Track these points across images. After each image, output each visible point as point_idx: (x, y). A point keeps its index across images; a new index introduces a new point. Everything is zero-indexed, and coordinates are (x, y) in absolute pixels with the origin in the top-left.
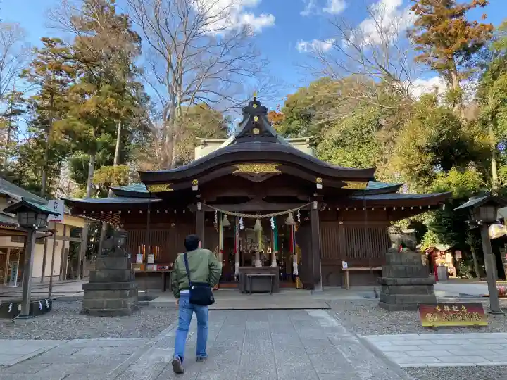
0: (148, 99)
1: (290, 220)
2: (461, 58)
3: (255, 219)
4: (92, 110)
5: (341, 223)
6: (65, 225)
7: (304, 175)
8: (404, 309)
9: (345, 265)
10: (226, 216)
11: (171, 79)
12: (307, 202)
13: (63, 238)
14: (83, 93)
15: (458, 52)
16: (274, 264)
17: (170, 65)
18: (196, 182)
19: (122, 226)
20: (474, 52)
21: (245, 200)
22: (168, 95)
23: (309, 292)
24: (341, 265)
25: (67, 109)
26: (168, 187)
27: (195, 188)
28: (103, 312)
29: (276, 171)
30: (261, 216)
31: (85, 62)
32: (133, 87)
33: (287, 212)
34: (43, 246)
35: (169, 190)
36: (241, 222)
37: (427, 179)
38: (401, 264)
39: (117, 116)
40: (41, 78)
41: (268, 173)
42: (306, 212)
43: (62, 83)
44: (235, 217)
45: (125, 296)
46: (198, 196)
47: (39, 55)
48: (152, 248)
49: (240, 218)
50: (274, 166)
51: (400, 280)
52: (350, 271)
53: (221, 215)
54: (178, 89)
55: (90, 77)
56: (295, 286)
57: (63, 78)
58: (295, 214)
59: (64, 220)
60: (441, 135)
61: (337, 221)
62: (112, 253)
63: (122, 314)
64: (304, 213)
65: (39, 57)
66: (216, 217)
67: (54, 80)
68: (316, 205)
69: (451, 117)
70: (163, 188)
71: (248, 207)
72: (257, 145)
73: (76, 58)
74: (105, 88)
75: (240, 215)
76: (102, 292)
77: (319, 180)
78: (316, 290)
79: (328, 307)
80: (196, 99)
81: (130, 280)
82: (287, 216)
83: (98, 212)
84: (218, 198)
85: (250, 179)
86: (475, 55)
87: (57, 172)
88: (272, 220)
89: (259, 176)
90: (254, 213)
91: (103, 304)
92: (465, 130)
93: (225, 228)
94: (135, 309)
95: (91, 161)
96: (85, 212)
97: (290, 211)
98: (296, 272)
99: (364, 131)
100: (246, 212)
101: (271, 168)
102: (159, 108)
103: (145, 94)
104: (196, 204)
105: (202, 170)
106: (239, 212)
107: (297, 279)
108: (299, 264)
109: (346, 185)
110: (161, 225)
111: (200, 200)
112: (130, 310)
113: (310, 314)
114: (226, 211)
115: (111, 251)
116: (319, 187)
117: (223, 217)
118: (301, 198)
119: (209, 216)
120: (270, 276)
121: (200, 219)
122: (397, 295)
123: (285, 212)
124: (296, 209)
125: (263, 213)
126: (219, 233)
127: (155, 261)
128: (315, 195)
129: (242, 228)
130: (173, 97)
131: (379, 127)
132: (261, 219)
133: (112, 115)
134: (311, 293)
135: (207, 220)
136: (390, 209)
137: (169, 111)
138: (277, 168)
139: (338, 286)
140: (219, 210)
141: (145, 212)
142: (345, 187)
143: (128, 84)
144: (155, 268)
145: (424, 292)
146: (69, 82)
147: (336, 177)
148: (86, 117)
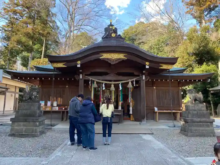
0: (58, 28)
1: (130, 85)
2: (207, 13)
3: (111, 84)
4: (30, 31)
5: (155, 88)
6: (16, 86)
7: (139, 60)
8: (197, 136)
9: (156, 109)
10: (95, 82)
11: (70, 19)
12: (139, 76)
13: (15, 93)
14: (26, 23)
15: (205, 10)
16: (120, 108)
17: (69, 11)
18: (79, 62)
19: (40, 86)
20: (213, 10)
21: (106, 74)
22: (68, 27)
23: (138, 123)
24: (154, 109)
25: (18, 31)
26: (64, 65)
27: (79, 66)
28: (22, 135)
29: (124, 58)
30: (114, 83)
31: (28, 8)
32: (51, 22)
33: (129, 81)
34: (4, 96)
35: (64, 66)
36: (104, 86)
37: (191, 69)
38: (195, 110)
39: (43, 35)
40: (7, 16)
41: (119, 59)
42: (139, 81)
43: (17, 19)
44: (100, 83)
45: (36, 126)
46: (81, 71)
47: (6, 5)
48: (57, 98)
49: (103, 83)
50: (123, 55)
51: (195, 119)
52: (159, 113)
53: (93, 82)
54: (73, 23)
55: (30, 15)
56: (130, 119)
57: (17, 17)
58: (132, 82)
59: (3, 81)
60: (200, 47)
61: (153, 86)
62: (29, 100)
63: (34, 136)
64: (137, 82)
65: (6, 6)
66: (90, 82)
67: (13, 17)
68: (144, 78)
69: (205, 38)
70: (61, 65)
71: (108, 77)
72: (113, 43)
73: (23, 5)
74: (37, 21)
75: (103, 82)
76: (22, 123)
77: (147, 63)
78: (143, 123)
79: (152, 133)
80: (81, 30)
81: (40, 116)
82: (128, 83)
83: (26, 78)
84: (91, 72)
85: (109, 62)
86: (213, 12)
87: (15, 62)
88: (120, 85)
89: (115, 61)
90: (110, 81)
91: (22, 130)
92: (210, 45)
93: (95, 89)
94: (42, 133)
95: (30, 57)
96: (19, 78)
97: (130, 80)
98: (131, 112)
99: (160, 46)
100: (106, 81)
101: (121, 56)
102: (63, 33)
103: (57, 26)
104: (79, 75)
105: (83, 55)
106: (103, 80)
107: (131, 116)
108: (133, 108)
109: (162, 66)
110: (60, 86)
111: (81, 73)
112: (39, 134)
113: (142, 137)
114: (96, 79)
115: (29, 99)
116: (147, 67)
117: (94, 83)
118: (136, 73)
119: (86, 82)
120: (118, 115)
121: (81, 83)
122: (193, 128)
123: (128, 81)
124: (133, 79)
125: (115, 81)
126: (91, 91)
127: (57, 105)
128: (144, 72)
129: (104, 89)
130: (70, 27)
131: (167, 45)
132: (114, 84)
133: (40, 34)
134: (140, 124)
135: (85, 84)
136: (186, 81)
137: (68, 34)
138: (124, 56)
139: (152, 120)
140: (92, 79)
141: (51, 79)
142: (161, 68)
143: (49, 21)
144: (57, 109)
145: (208, 126)
146: (20, 18)
147: (157, 62)
148: (27, 35)
